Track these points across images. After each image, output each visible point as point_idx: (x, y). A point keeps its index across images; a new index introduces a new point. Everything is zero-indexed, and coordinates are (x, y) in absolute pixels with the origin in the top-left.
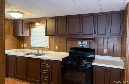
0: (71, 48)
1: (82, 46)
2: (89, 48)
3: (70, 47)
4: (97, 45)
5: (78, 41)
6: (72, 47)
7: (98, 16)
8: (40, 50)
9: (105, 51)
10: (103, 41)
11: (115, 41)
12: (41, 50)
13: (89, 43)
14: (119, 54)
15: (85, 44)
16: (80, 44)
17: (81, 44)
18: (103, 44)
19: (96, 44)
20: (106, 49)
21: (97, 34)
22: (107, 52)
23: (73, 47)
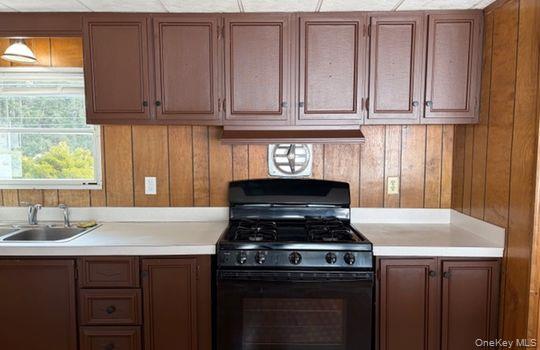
0: (233, 185)
1: (287, 169)
2: (319, 177)
3: (229, 179)
4: (356, 161)
5: (271, 147)
6: (236, 179)
8: (42, 204)
9: (390, 185)
10: (382, 144)
12: (53, 205)
13: (321, 156)
16: (279, 160)
17: (286, 160)
18: (382, 155)
19: (353, 156)
20: (396, 179)
22: (400, 190)
23: (246, 178)
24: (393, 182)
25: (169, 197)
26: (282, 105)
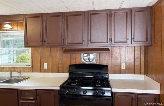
0: (70, 66)
1: (88, 60)
2: (98, 63)
3: (70, 64)
4: (110, 58)
5: (82, 54)
6: (71, 64)
7: (114, 13)
8: (15, 71)
9: (122, 66)
10: (119, 52)
11: (136, 52)
12: (17, 72)
13: (98, 57)
14: (143, 70)
15: (93, 58)
16: (85, 58)
17: (87, 58)
18: (119, 56)
19: (109, 56)
20: (124, 64)
21: (114, 42)
22: (126, 68)
23: (74, 63)
24: (123, 65)
25: (51, 70)
26: (83, 41)
